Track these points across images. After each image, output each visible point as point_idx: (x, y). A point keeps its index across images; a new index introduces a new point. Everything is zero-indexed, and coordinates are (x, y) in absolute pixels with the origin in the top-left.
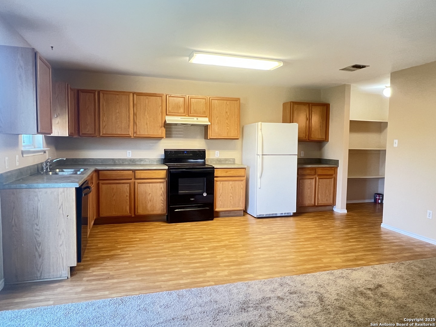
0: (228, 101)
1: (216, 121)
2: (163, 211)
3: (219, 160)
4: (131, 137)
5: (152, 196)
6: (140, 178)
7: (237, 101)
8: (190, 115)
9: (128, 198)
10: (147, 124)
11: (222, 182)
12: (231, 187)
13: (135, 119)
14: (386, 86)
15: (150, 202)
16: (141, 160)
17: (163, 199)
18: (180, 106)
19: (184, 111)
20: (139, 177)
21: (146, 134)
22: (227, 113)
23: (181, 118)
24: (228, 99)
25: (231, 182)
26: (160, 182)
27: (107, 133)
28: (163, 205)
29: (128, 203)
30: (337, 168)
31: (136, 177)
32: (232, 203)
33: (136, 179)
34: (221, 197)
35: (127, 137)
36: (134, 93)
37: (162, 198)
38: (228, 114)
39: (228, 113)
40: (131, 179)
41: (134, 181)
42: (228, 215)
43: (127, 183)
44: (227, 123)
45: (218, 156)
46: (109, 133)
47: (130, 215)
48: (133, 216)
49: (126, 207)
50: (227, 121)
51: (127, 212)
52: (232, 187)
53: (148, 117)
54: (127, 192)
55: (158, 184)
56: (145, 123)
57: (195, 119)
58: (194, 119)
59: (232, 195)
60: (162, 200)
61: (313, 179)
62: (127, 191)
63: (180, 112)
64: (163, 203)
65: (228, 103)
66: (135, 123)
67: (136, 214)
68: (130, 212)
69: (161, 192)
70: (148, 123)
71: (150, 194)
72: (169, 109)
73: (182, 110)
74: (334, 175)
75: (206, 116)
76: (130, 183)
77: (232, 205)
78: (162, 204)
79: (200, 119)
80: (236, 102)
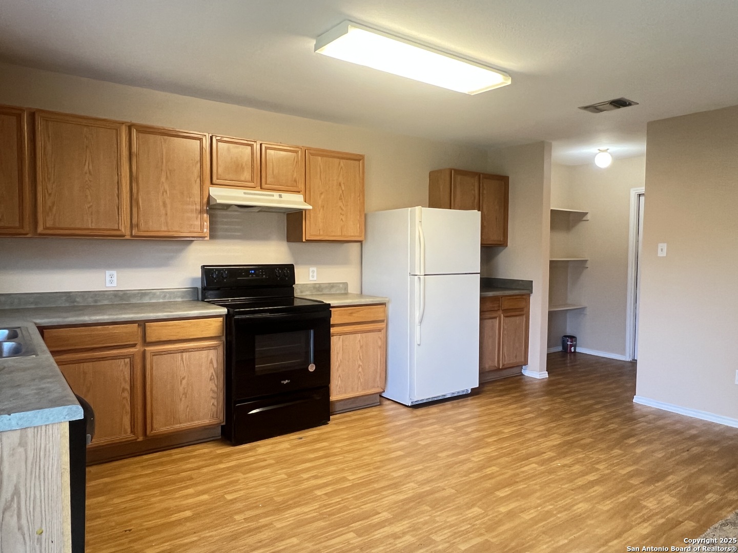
0: (342, 161)
1: (320, 203)
2: (215, 416)
3: (317, 286)
4: (124, 236)
5: (188, 384)
6: (158, 340)
7: (359, 160)
8: (264, 186)
9: (127, 395)
10: (165, 204)
11: (341, 337)
12: (358, 346)
13: (135, 191)
14: (599, 150)
15: (183, 399)
16: (143, 294)
17: (215, 389)
18: (242, 165)
19: (252, 177)
20: (154, 339)
21: (164, 228)
22: (340, 185)
23: (245, 193)
24: (341, 155)
25: (359, 334)
26: (208, 348)
27: (57, 225)
28: (216, 403)
29: (128, 408)
30: (529, 295)
31: (148, 340)
32: (362, 380)
33: (146, 343)
34: (340, 370)
35: (112, 237)
36: (130, 127)
37: (212, 386)
38: (343, 189)
39: (343, 186)
40: (134, 346)
41: (142, 349)
42: (351, 406)
43: (123, 357)
44: (340, 207)
45: (315, 279)
46: (62, 226)
47: (131, 437)
48: (141, 439)
49: (122, 419)
50: (340, 204)
51: (126, 432)
52: (361, 347)
53: (167, 187)
54: (124, 379)
55: (205, 353)
56: (161, 204)
57: (276, 195)
58: (273, 196)
59: (361, 364)
60: (214, 392)
61: (495, 318)
62: (124, 376)
63: (243, 178)
64: (217, 398)
65: (342, 164)
66: (133, 200)
67: (148, 433)
68: (132, 432)
69: (212, 371)
70: (168, 201)
71: (184, 378)
72: (219, 169)
73: (247, 175)
74: (525, 310)
75: (297, 190)
76: (131, 357)
77: (361, 384)
78: (213, 401)
79: (286, 196)
80: (357, 162)
